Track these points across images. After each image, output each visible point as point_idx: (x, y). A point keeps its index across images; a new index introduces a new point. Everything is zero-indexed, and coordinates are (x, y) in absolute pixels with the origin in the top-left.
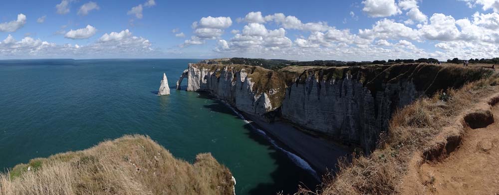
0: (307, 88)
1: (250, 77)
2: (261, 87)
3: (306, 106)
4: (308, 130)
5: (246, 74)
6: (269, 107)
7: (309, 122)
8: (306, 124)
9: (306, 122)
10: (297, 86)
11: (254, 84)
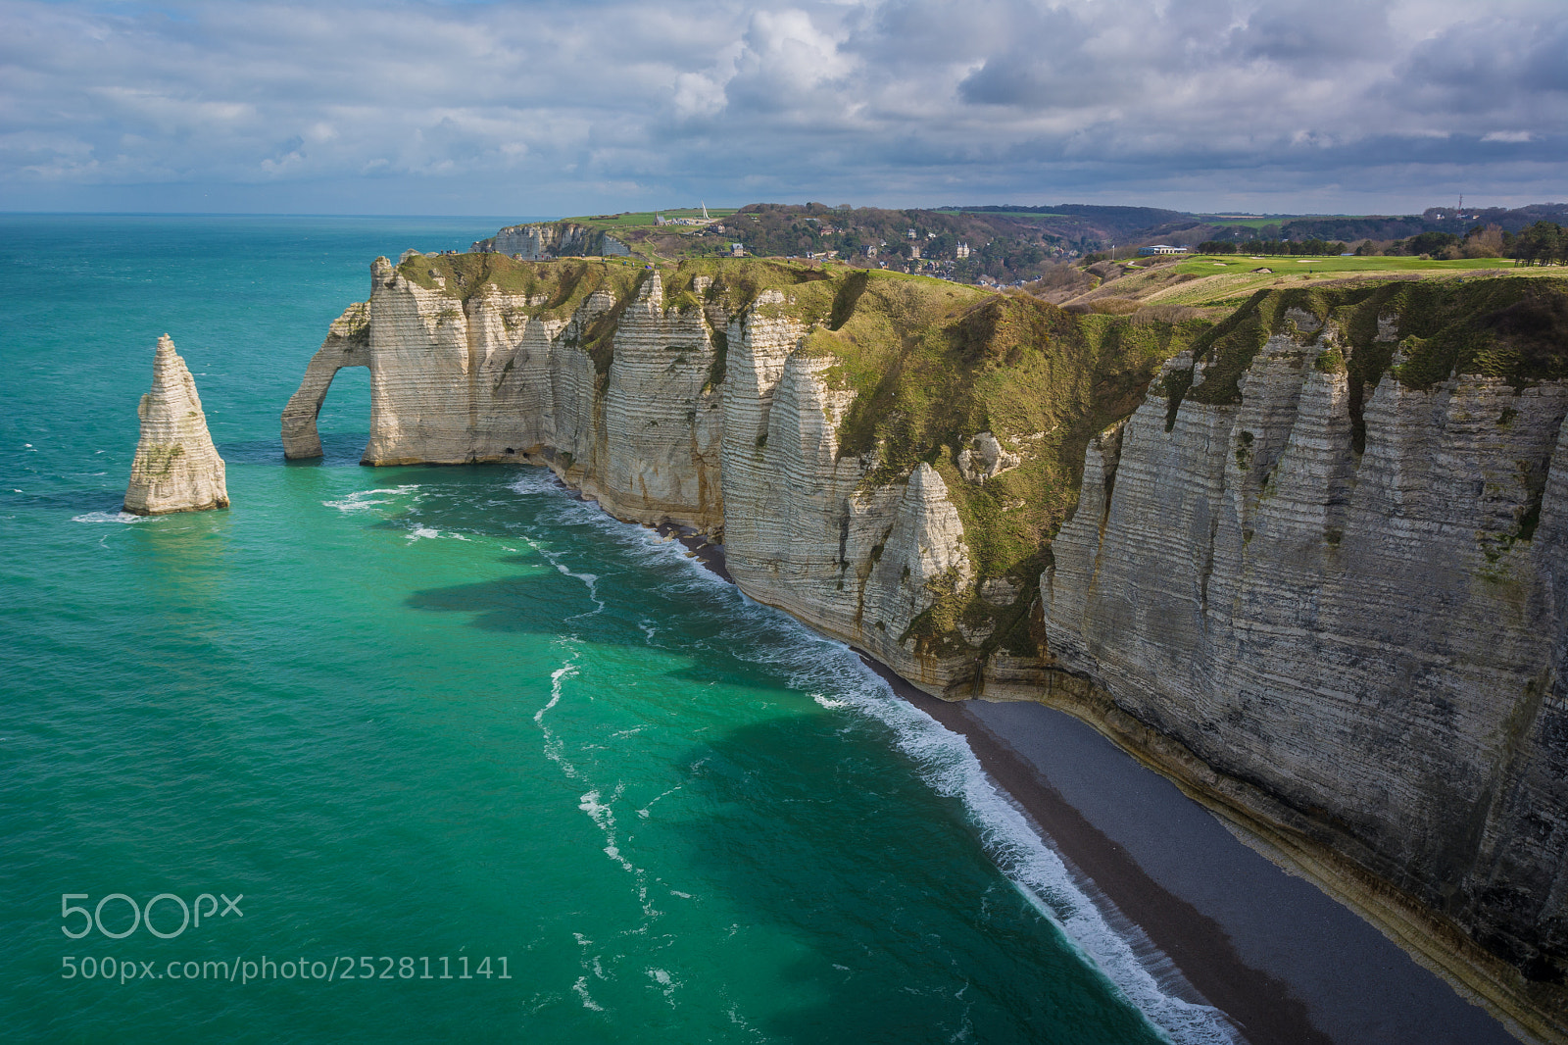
0: (1247, 438)
1: (820, 353)
2: (903, 429)
3: (1220, 578)
4: (1222, 770)
5: (795, 330)
6: (953, 574)
7: (1235, 717)
8: (1211, 727)
9: (1210, 708)
10: (1171, 419)
11: (855, 407)
